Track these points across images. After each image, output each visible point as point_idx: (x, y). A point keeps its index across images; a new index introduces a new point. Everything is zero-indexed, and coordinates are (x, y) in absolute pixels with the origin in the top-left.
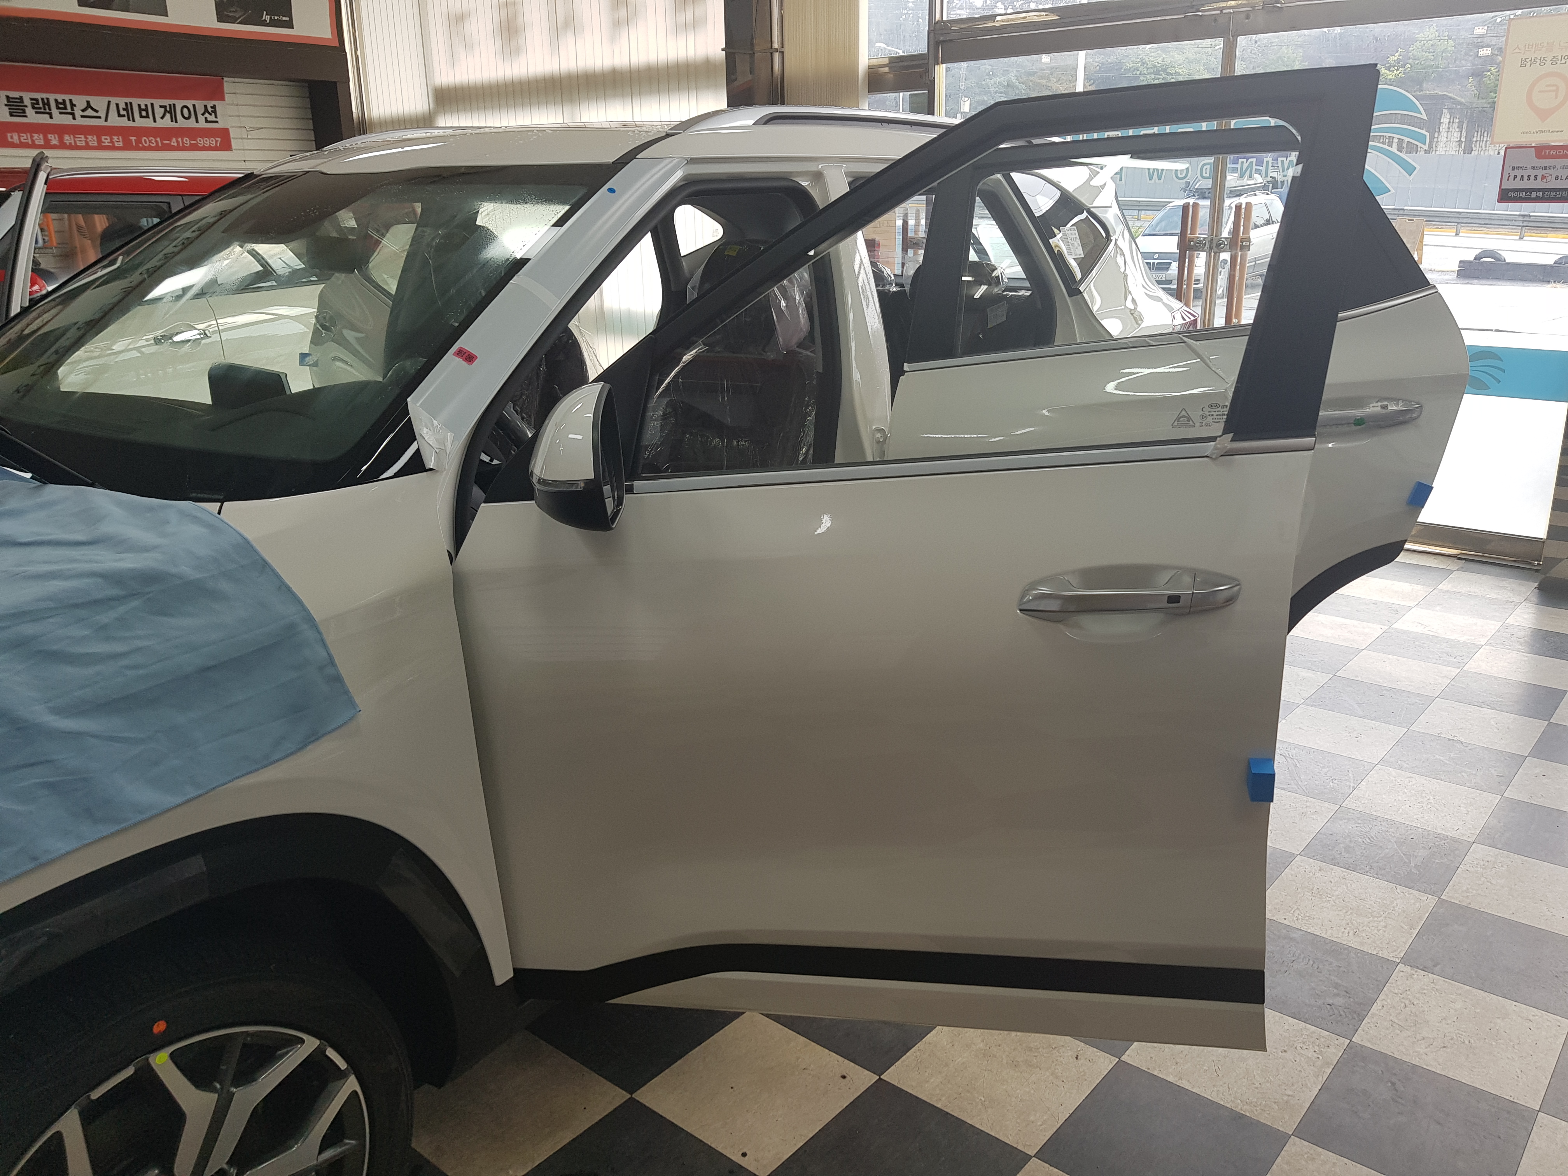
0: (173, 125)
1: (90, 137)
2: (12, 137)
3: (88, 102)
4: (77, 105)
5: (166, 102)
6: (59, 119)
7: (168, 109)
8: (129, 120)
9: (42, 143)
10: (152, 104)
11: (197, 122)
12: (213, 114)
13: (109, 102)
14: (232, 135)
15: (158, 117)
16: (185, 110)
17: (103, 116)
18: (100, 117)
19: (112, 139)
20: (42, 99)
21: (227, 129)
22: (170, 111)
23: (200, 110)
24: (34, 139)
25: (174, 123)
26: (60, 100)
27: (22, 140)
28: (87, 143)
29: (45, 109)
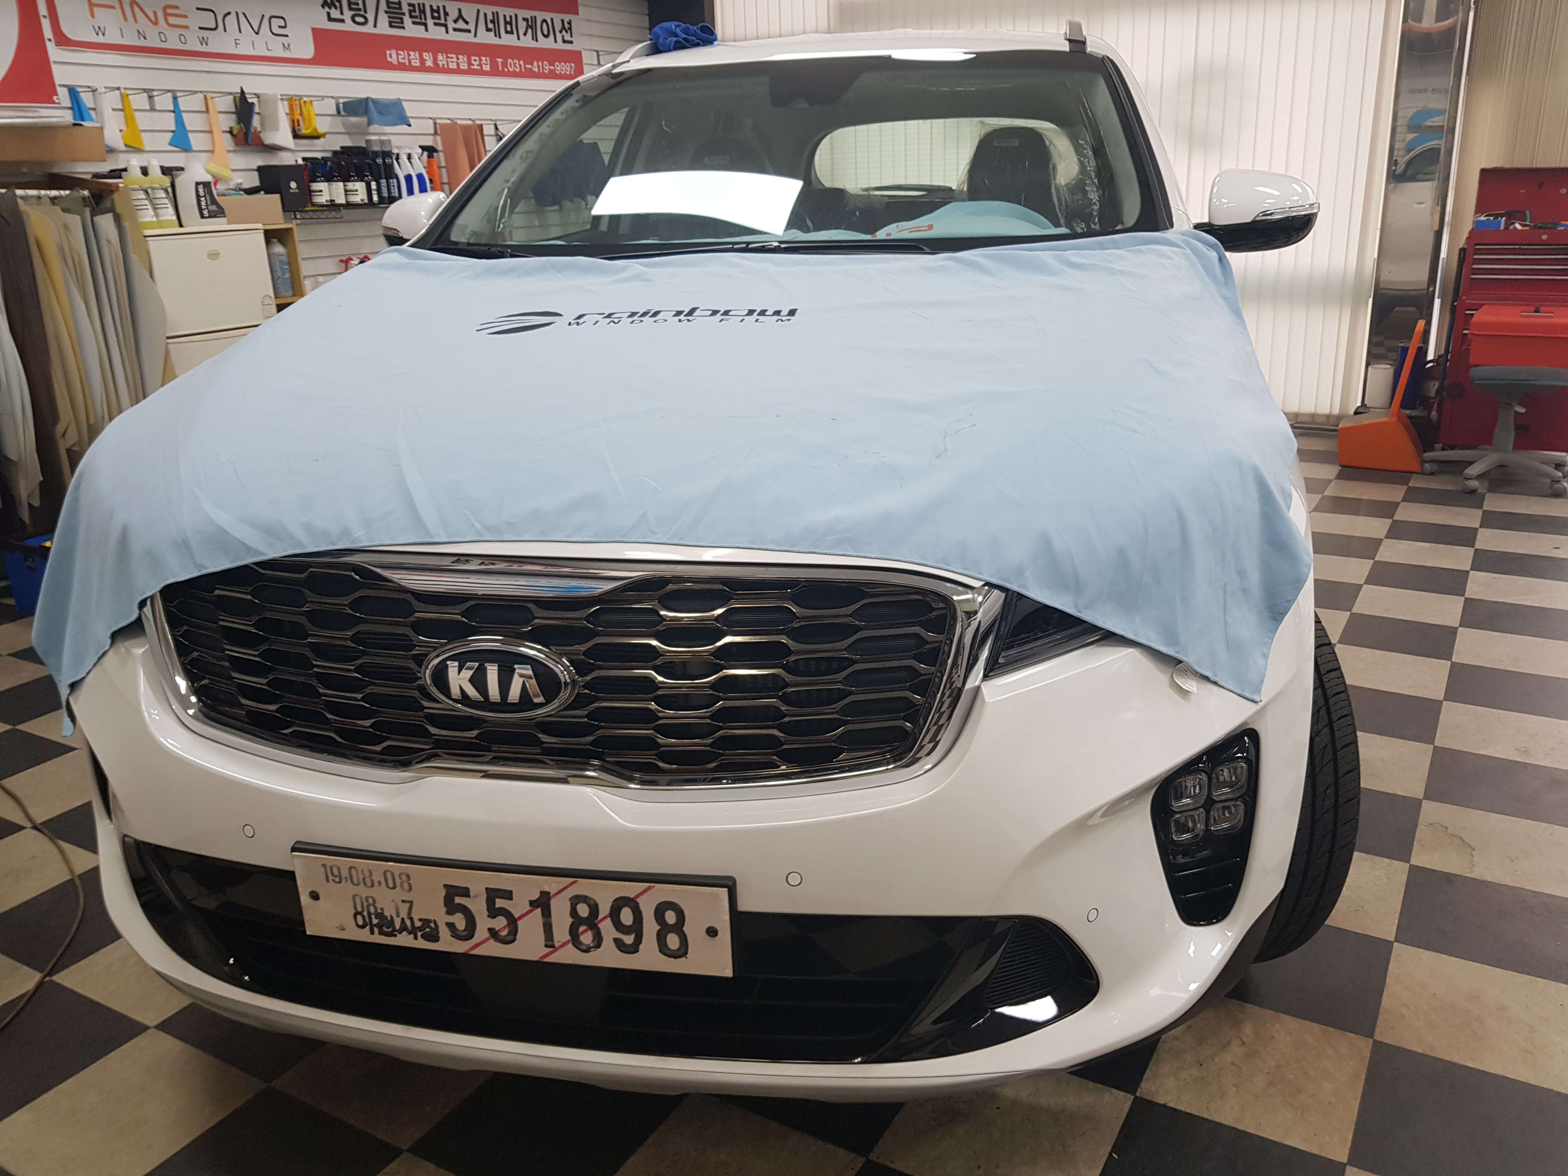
0: (533, 44)
1: (460, 57)
2: (391, 57)
3: (460, 10)
4: (450, 14)
5: (528, 14)
6: (436, 33)
7: (530, 23)
8: (496, 36)
9: (418, 64)
10: (516, 15)
11: (556, 42)
12: (569, 31)
13: (478, 11)
14: (584, 61)
15: (521, 32)
16: (545, 24)
17: (473, 31)
18: (469, 31)
19: (481, 60)
20: (419, 4)
21: (580, 52)
22: (531, 25)
23: (558, 27)
24: (411, 58)
25: (534, 42)
26: (435, 8)
27: (401, 61)
28: (458, 64)
29: (421, 19)
